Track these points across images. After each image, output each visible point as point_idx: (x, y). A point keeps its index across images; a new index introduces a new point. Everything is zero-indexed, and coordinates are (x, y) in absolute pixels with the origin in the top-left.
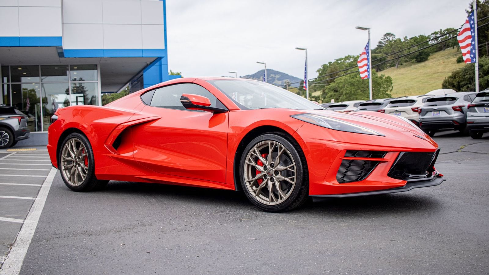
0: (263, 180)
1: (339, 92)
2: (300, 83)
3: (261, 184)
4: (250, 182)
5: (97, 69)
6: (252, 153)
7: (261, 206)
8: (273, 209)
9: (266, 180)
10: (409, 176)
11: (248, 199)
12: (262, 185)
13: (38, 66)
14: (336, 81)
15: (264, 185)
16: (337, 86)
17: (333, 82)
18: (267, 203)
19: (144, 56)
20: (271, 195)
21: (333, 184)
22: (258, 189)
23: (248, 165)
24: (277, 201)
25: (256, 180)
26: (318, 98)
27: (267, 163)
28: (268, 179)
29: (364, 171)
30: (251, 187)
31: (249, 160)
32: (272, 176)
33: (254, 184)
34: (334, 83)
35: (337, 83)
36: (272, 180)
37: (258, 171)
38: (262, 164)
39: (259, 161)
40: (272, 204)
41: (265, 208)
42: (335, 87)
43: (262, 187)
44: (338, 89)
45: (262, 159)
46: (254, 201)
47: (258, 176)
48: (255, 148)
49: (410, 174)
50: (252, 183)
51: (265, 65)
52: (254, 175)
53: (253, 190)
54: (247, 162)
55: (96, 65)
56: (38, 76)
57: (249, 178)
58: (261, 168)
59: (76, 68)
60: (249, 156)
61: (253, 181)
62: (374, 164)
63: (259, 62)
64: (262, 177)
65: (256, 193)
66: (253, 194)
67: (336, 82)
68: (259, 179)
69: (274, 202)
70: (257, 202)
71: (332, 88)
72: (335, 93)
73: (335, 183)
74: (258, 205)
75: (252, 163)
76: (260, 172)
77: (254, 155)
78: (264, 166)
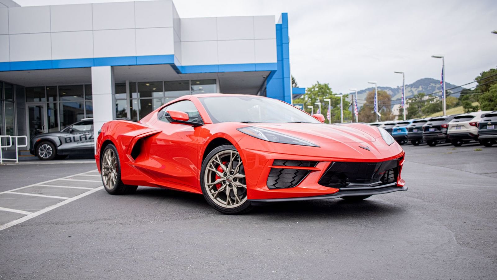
0: (222, 185)
1: (495, 102)
2: (460, 92)
3: (219, 188)
4: (209, 186)
5: (216, 83)
6: (214, 160)
7: (218, 208)
8: (230, 211)
9: (225, 185)
10: (349, 185)
11: (206, 201)
12: (221, 189)
13: (162, 82)
14: (491, 89)
15: (223, 190)
16: (491, 95)
17: (487, 91)
18: (224, 206)
19: (257, 70)
20: (228, 199)
21: (263, 190)
22: (217, 192)
23: (209, 170)
24: (233, 204)
25: (215, 185)
26: (476, 109)
27: (227, 170)
28: (227, 184)
29: (297, 179)
30: (210, 190)
31: (211, 166)
32: (231, 182)
33: (212, 188)
34: (489, 92)
35: (492, 92)
36: (230, 185)
37: (217, 176)
38: (222, 171)
39: (219, 168)
40: (228, 207)
41: (222, 210)
42: (489, 97)
43: (220, 191)
44: (493, 99)
45: (223, 166)
46: (211, 203)
47: (218, 181)
48: (217, 156)
49: (350, 183)
50: (211, 187)
51: (404, 74)
52: (213, 180)
53: (212, 193)
54: (208, 167)
55: (215, 80)
56: (162, 91)
57: (208, 182)
58: (221, 175)
59: (198, 83)
60: (210, 163)
61: (212, 185)
62: (306, 173)
63: (396, 71)
64: (221, 182)
65: (214, 197)
66: (212, 197)
67: (490, 91)
68: (218, 184)
69: (231, 205)
70: (215, 204)
71: (486, 98)
72: (489, 103)
73: (265, 189)
74: (215, 207)
75: (213, 168)
76: (220, 177)
77: (215, 162)
78: (224, 172)
